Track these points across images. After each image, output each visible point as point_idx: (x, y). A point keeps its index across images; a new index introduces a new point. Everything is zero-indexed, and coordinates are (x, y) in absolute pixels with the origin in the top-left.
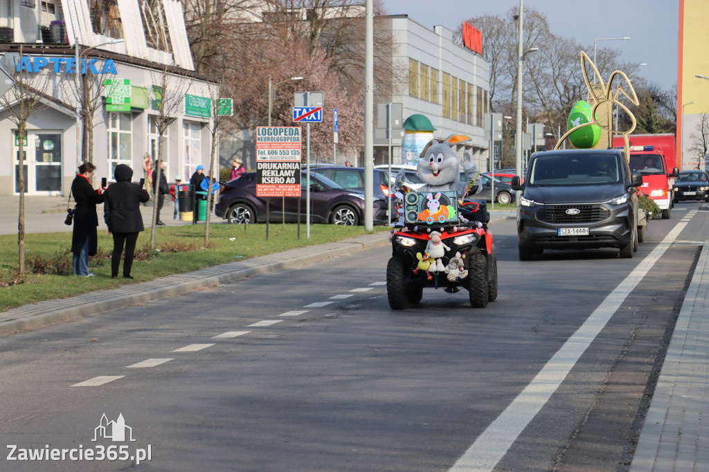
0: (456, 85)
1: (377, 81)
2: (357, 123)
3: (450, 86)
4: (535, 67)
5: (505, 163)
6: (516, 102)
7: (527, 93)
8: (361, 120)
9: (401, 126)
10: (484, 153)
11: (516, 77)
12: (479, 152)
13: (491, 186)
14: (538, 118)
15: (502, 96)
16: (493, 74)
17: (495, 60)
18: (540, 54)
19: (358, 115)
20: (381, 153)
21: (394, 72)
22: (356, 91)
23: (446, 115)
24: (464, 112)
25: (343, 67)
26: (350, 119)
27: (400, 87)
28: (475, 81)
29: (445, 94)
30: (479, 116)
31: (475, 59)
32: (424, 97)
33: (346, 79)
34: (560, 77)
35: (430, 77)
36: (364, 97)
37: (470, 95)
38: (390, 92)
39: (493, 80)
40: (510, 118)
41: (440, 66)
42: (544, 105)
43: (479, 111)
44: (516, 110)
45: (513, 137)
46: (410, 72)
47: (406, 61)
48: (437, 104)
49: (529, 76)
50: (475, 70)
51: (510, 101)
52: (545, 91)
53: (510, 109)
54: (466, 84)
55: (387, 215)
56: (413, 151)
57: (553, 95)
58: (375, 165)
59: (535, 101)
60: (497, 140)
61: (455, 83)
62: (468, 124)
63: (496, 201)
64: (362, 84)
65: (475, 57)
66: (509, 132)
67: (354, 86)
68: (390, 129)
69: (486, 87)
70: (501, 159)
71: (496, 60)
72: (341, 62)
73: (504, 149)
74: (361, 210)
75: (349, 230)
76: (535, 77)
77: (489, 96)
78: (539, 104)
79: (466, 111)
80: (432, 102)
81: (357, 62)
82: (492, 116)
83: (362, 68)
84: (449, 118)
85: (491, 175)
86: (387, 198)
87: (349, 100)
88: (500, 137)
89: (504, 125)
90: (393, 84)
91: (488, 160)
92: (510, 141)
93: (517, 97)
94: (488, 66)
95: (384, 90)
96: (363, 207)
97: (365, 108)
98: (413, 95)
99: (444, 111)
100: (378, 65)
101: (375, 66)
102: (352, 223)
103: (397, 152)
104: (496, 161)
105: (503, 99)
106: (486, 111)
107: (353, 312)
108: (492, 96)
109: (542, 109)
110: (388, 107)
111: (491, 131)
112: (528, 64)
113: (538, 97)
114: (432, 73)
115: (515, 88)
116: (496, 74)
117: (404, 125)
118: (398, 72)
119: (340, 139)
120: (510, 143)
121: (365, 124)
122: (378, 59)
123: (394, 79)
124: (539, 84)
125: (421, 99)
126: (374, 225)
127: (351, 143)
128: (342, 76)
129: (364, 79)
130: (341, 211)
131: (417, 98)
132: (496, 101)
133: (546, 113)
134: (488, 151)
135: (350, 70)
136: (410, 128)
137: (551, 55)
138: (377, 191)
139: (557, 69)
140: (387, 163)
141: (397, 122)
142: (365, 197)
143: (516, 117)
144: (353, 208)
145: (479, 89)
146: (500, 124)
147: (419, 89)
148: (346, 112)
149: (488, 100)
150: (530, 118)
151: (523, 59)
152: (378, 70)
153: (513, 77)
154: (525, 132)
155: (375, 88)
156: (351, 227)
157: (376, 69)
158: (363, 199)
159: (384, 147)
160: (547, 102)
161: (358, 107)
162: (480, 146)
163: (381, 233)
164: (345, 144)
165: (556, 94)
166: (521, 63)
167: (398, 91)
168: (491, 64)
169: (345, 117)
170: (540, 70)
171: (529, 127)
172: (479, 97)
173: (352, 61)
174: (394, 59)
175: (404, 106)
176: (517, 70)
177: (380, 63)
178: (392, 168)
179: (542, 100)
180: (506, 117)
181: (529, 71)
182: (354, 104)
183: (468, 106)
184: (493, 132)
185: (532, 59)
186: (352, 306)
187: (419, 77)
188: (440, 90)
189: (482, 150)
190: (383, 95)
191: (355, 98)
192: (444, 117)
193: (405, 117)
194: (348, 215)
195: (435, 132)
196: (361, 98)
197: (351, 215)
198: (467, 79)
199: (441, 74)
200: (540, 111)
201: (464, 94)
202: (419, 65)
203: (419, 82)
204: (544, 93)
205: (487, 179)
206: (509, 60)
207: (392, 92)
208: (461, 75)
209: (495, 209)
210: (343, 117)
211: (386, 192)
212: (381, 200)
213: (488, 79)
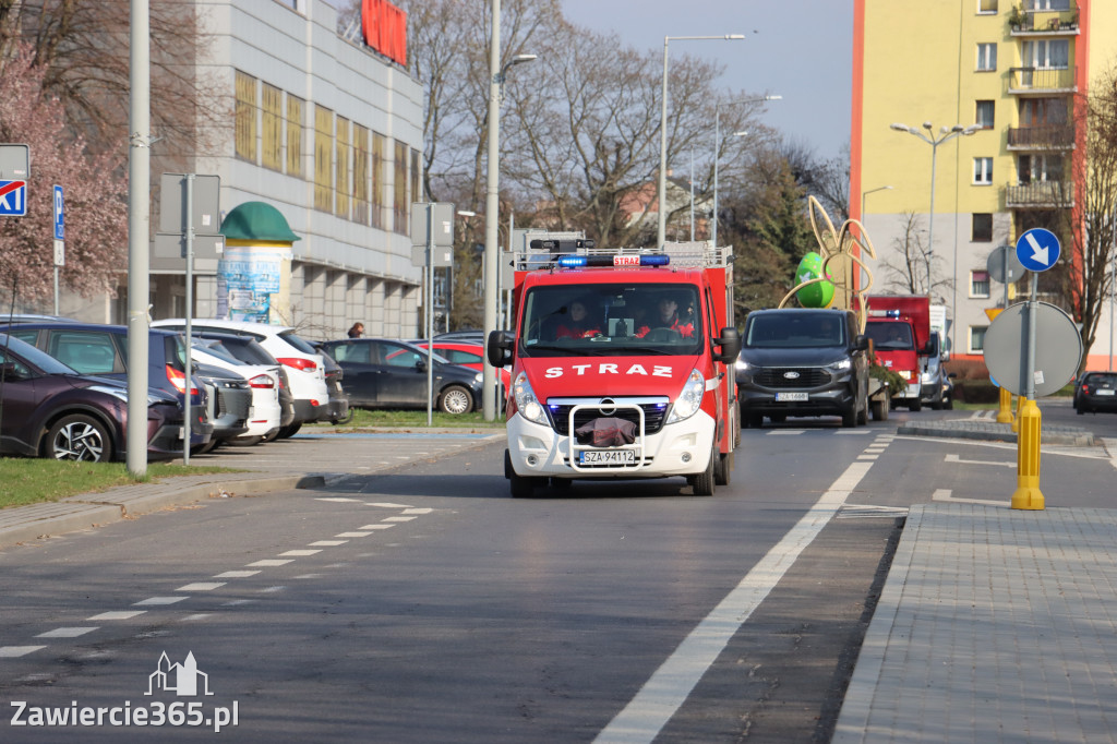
0: (345, 134)
1: (159, 121)
2: (109, 218)
3: (331, 136)
4: (527, 98)
5: (459, 318)
6: (486, 177)
7: (510, 157)
8: (121, 213)
9: (215, 229)
10: (412, 294)
11: (486, 121)
12: (398, 292)
13: (426, 372)
14: (534, 215)
15: (452, 162)
16: (433, 112)
17: (436, 79)
18: (540, 68)
19: (112, 200)
20: (169, 292)
21: (199, 101)
22: (109, 144)
23: (322, 205)
24: (365, 198)
25: (77, 87)
26: (94, 208)
27: (215, 136)
28: (389, 127)
29: (320, 155)
30: (400, 209)
31: (391, 75)
32: (271, 161)
33: (85, 115)
34: (585, 121)
35: (284, 114)
36: (128, 159)
37: (378, 159)
38: (189, 148)
39: (431, 124)
40: (472, 214)
41: (308, 90)
42: (549, 186)
43: (401, 199)
44: (486, 196)
45: (479, 258)
46: (238, 102)
47: (229, 77)
48: (302, 178)
49: (516, 118)
50: (390, 101)
51: (472, 175)
52: (552, 153)
53: (471, 194)
54: (370, 134)
55: (181, 437)
56: (243, 288)
57: (570, 163)
58: (154, 319)
59: (527, 176)
60: (441, 265)
61: (343, 131)
62: (374, 225)
63: (438, 408)
64: (124, 127)
65: (390, 69)
66: (470, 248)
67: (102, 132)
68: (191, 236)
69: (417, 141)
70: (449, 309)
71: (439, 80)
72: (71, 74)
73: (457, 285)
74: (118, 425)
75: (90, 473)
76: (530, 121)
77: (422, 163)
78: (537, 182)
79: (370, 198)
80: (289, 174)
81: (111, 76)
82: (429, 209)
83: (123, 91)
84: (330, 213)
85: (427, 348)
86: (182, 397)
87: (91, 165)
88: (448, 258)
89: (456, 232)
90: (198, 130)
91: (420, 310)
92: (471, 269)
93: (487, 166)
94: (419, 93)
95: (177, 143)
96: (124, 417)
97: (129, 183)
98: (244, 156)
99: (318, 196)
100: (161, 82)
101: (153, 86)
102: (97, 457)
103: (206, 289)
104: (439, 314)
105: (456, 170)
106: (415, 199)
107: (93, 669)
108: (430, 162)
109: (545, 195)
110: (184, 183)
111: (428, 244)
112: (514, 90)
113: (536, 168)
114: (290, 107)
115: (483, 146)
116: (440, 112)
117: (224, 225)
118: (209, 102)
119: (68, 256)
120: (472, 272)
121: (129, 221)
122: (161, 70)
123: (200, 118)
124: (538, 137)
125: (264, 166)
126: (150, 461)
127: (96, 267)
128: (75, 107)
129: (128, 116)
130: (69, 426)
131: (254, 163)
132: (439, 176)
133: (555, 204)
134: (420, 290)
135: (93, 92)
136: (238, 233)
137: (566, 73)
138: (157, 380)
139: (579, 102)
140: (182, 315)
141: (207, 220)
142: (128, 396)
143: (484, 212)
144: (100, 421)
145: (400, 145)
146: (448, 228)
147: (260, 141)
148: (84, 193)
149: (421, 171)
150: (517, 214)
151: (502, 78)
152: (161, 97)
153: (477, 118)
154: (506, 249)
155: (155, 139)
156: (93, 466)
157: (156, 92)
158: (125, 399)
159: (176, 276)
160: (557, 179)
161: (114, 181)
162: (402, 279)
163: (166, 480)
164: (81, 267)
165: (577, 162)
166: (496, 88)
167: (208, 146)
168: (428, 90)
169: (82, 204)
170: (540, 105)
171: (515, 235)
172: (400, 164)
173: (99, 73)
174: (200, 71)
175: (222, 183)
176: (488, 104)
177: (167, 80)
178: (194, 328)
179: (544, 175)
180: (461, 213)
181: (514, 105)
182: (103, 174)
183: (375, 185)
184: (433, 247)
185: (522, 79)
186: (93, 655)
187: (259, 114)
188: (309, 147)
189: (407, 288)
190: (174, 155)
191: (105, 159)
192: (317, 209)
193: (227, 207)
194: (87, 438)
195: (295, 243)
196: (121, 160)
197: (94, 436)
198: (372, 121)
199: (310, 108)
200: (541, 200)
201: (365, 157)
202: (259, 86)
203: (259, 126)
204: (548, 158)
205: (417, 356)
206: (469, 80)
207: (194, 147)
208: (356, 113)
209: (436, 425)
210: (75, 205)
211: (179, 383)
212: (167, 403)
213: (420, 122)
